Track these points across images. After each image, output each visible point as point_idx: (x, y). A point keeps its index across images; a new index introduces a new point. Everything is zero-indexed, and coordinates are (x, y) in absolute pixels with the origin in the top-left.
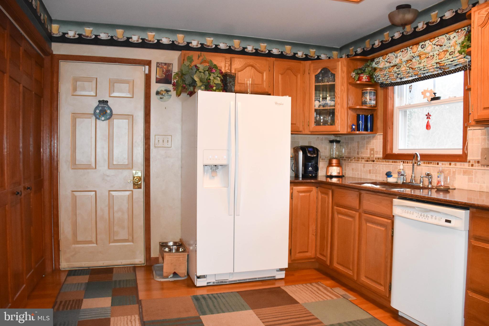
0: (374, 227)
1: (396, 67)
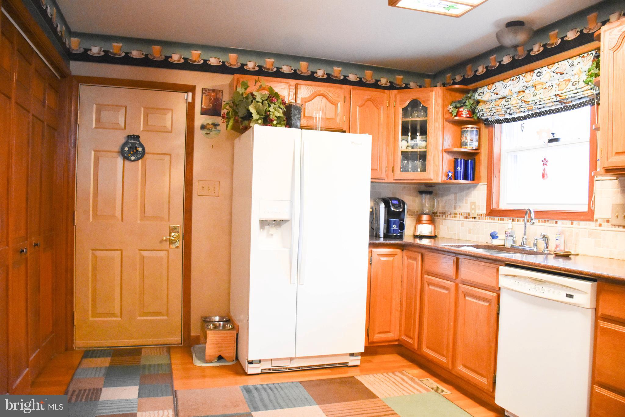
0: (475, 302)
1: (504, 100)
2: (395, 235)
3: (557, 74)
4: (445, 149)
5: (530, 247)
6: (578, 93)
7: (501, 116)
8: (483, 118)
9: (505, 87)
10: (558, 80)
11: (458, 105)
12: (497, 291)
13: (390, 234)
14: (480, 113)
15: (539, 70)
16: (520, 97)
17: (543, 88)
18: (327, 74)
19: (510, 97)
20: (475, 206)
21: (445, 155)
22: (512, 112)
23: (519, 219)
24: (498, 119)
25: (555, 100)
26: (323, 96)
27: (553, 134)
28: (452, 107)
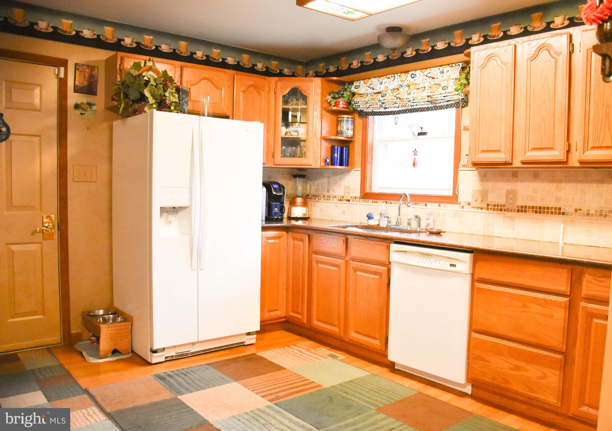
0: (366, 276)
1: (380, 95)
2: (276, 217)
3: (429, 78)
4: (323, 137)
5: (404, 226)
6: (447, 96)
7: (376, 109)
8: (359, 109)
9: (381, 83)
10: (430, 83)
11: (337, 96)
12: (388, 265)
13: (272, 217)
14: (356, 105)
15: (413, 72)
16: (395, 94)
17: (416, 89)
18: (206, 56)
19: (385, 93)
20: (349, 190)
21: (323, 142)
22: (387, 106)
23: (392, 201)
24: (373, 112)
25: (427, 100)
26: (208, 79)
27: (422, 128)
28: (330, 97)
